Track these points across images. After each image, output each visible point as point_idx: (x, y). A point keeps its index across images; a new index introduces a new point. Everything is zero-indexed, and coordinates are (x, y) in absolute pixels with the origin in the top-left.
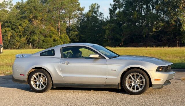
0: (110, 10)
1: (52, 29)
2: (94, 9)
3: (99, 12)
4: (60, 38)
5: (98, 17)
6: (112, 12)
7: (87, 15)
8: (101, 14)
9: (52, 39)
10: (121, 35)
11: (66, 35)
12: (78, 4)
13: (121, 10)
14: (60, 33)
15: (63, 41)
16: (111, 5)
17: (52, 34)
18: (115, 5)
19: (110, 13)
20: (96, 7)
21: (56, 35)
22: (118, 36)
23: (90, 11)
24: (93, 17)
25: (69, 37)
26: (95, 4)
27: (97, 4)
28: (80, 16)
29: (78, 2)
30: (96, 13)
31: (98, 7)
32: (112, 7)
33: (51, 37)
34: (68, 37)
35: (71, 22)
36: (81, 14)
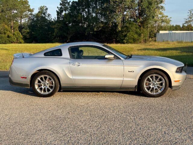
0: (58, 12)
1: (6, 26)
2: (43, 10)
3: (48, 13)
4: (14, 34)
5: (47, 18)
6: (59, 13)
7: (37, 16)
8: (49, 15)
9: (6, 35)
10: (68, 34)
11: (18, 32)
12: (28, 5)
13: (67, 12)
14: (13, 31)
15: (16, 37)
16: (58, 7)
17: (6, 31)
18: (61, 8)
19: (58, 15)
20: (45, 9)
21: (10, 32)
22: (65, 34)
23: (39, 12)
24: (42, 17)
25: (22, 34)
26: (44, 6)
27: (46, 7)
28: (30, 16)
29: (28, 4)
30: (44, 14)
31: (47, 9)
32: (59, 10)
33: (5, 33)
34: (20, 34)
35: (23, 22)
36: (31, 14)
